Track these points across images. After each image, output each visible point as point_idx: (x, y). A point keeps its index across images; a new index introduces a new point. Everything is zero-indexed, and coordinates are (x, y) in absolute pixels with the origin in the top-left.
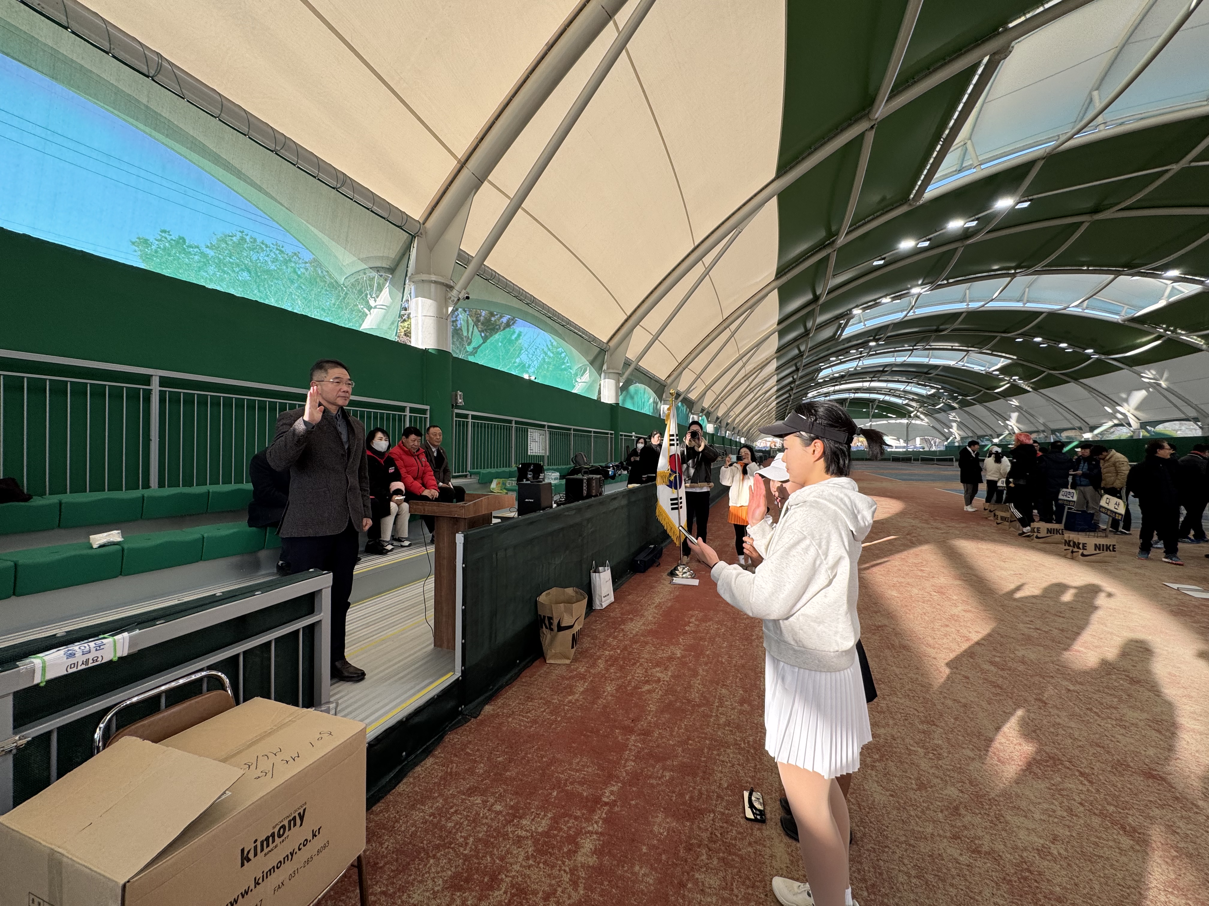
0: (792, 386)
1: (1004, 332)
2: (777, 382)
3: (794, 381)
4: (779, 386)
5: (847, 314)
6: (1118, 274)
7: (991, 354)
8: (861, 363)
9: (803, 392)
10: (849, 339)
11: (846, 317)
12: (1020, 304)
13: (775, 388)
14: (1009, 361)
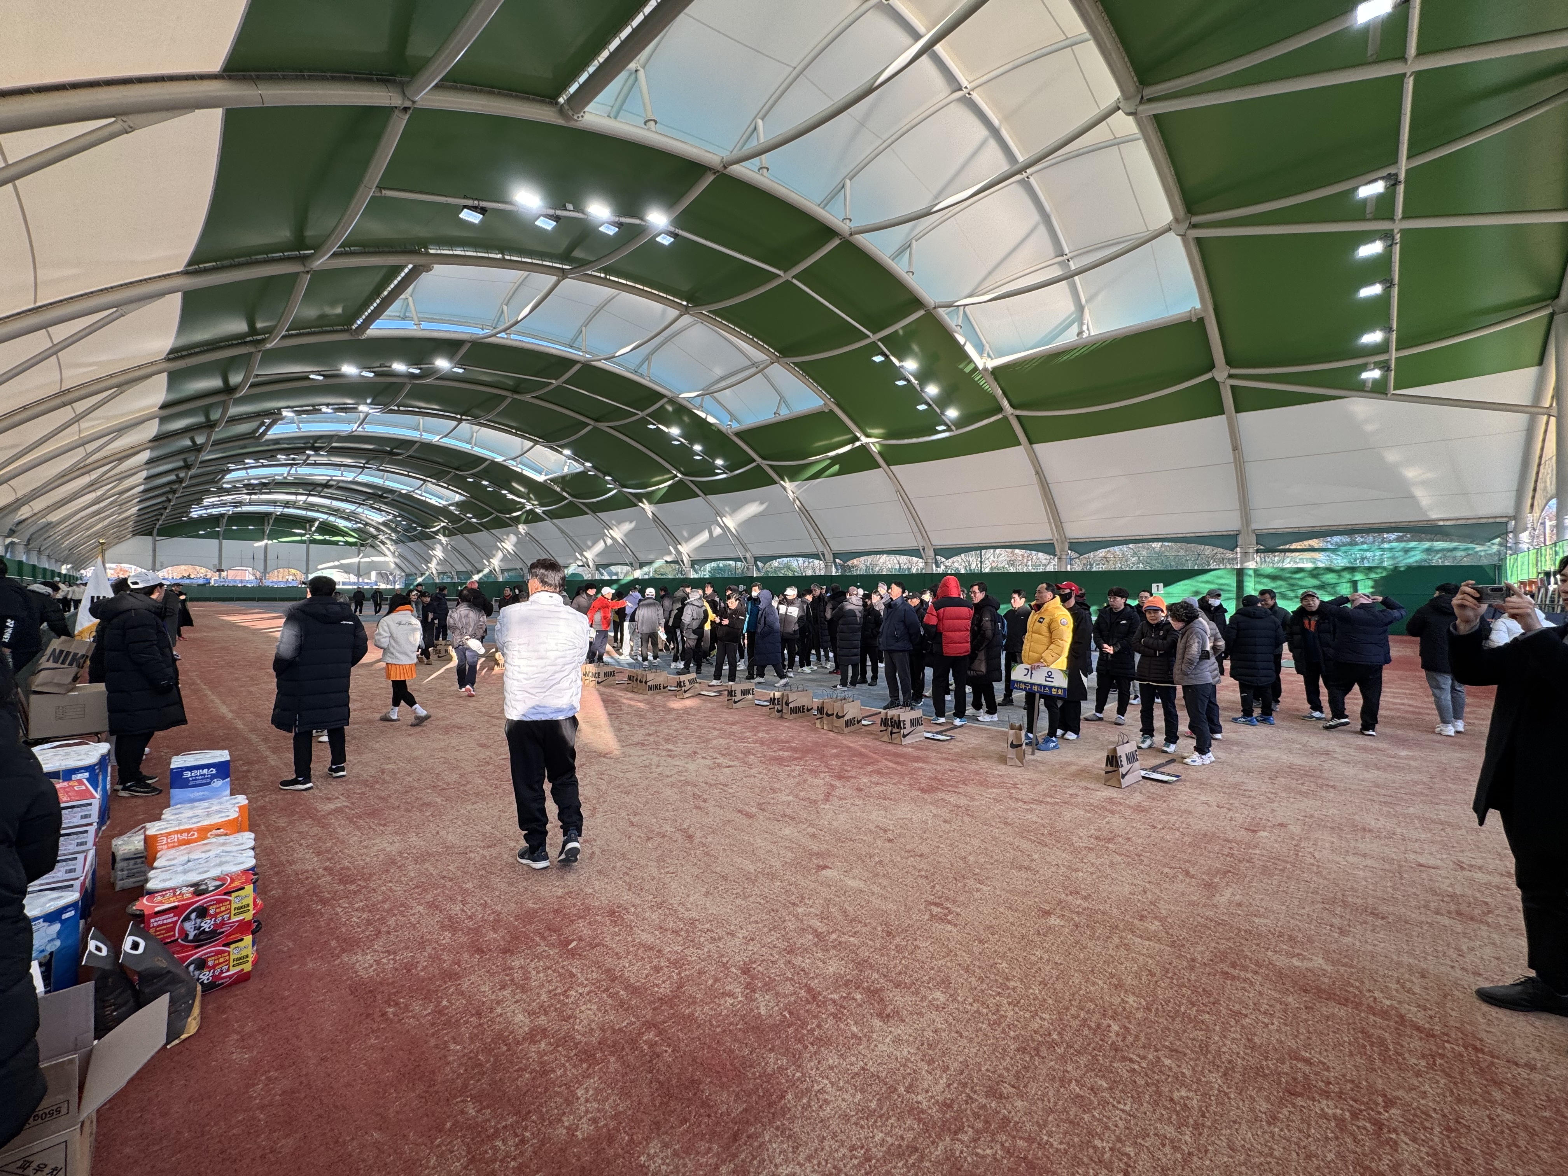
0: (174, 487)
1: (457, 469)
2: (146, 479)
3: (180, 481)
4: (148, 486)
5: (274, 413)
6: (536, 443)
7: (447, 488)
8: (293, 471)
9: (196, 496)
10: (276, 441)
11: (274, 417)
12: (469, 446)
13: (142, 488)
14: (463, 498)
